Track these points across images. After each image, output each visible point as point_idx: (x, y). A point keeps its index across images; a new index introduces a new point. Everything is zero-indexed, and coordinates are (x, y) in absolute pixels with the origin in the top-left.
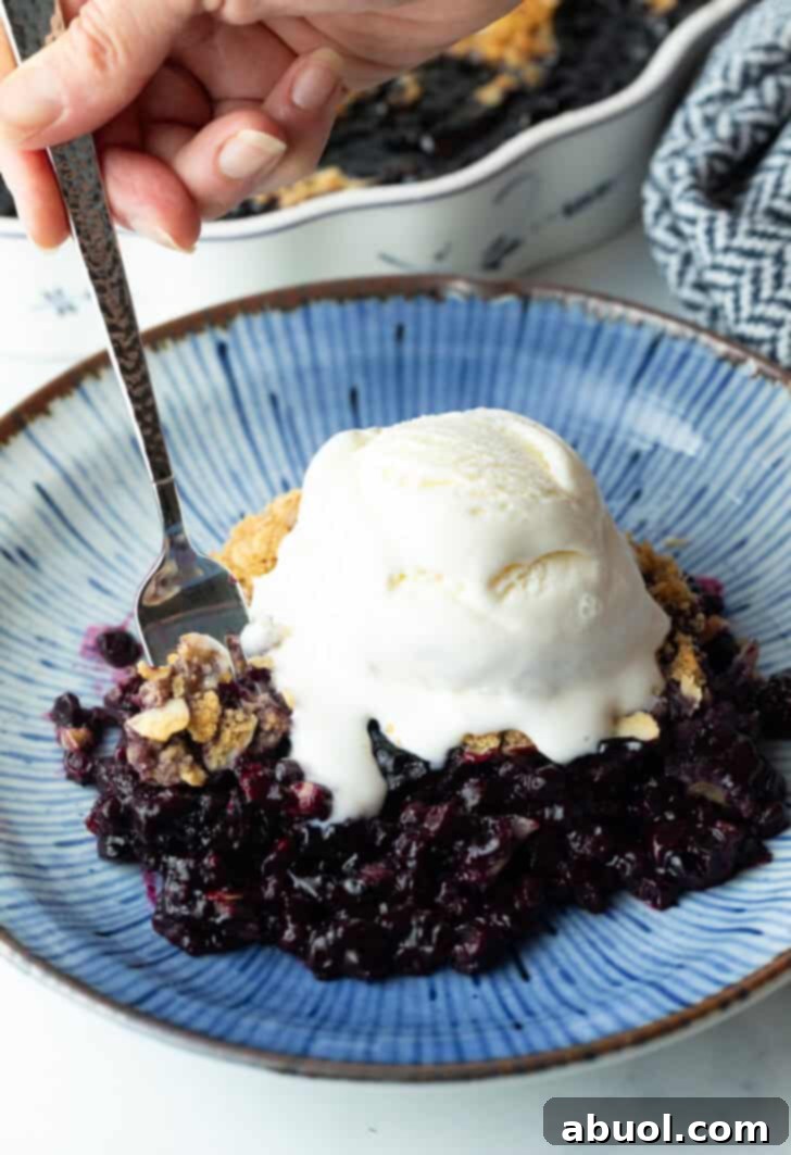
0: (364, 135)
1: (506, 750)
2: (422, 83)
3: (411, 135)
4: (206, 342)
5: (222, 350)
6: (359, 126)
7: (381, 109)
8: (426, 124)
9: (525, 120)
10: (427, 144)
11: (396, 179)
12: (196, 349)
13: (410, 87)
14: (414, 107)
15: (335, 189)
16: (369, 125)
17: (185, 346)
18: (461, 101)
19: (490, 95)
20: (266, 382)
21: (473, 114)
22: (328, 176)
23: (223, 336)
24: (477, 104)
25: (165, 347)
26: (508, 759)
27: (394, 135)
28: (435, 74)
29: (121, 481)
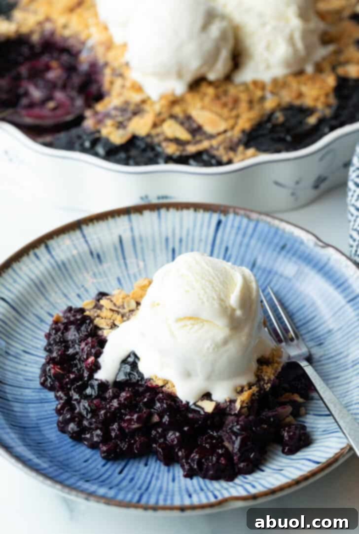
0: (263, 136)
1: (164, 389)
2: (285, 116)
3: (282, 135)
4: (215, 217)
5: (219, 223)
6: (261, 132)
7: (269, 125)
8: (288, 131)
9: (326, 130)
10: (289, 138)
11: (278, 151)
12: (210, 218)
13: (280, 117)
14: (282, 125)
15: (254, 156)
16: (265, 132)
17: (207, 215)
18: (301, 123)
19: (312, 120)
20: (228, 242)
21: (305, 128)
22: (251, 151)
23: (223, 218)
24: (307, 124)
25: (199, 211)
26: (162, 392)
27: (276, 136)
28: (290, 112)
29: (154, 250)
